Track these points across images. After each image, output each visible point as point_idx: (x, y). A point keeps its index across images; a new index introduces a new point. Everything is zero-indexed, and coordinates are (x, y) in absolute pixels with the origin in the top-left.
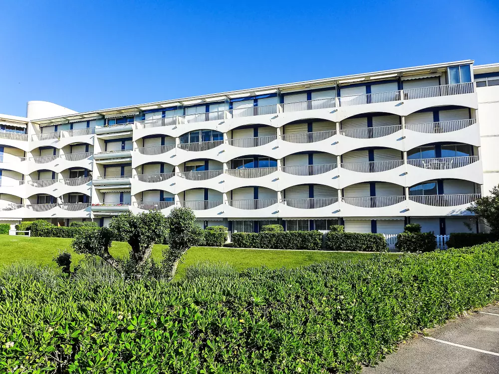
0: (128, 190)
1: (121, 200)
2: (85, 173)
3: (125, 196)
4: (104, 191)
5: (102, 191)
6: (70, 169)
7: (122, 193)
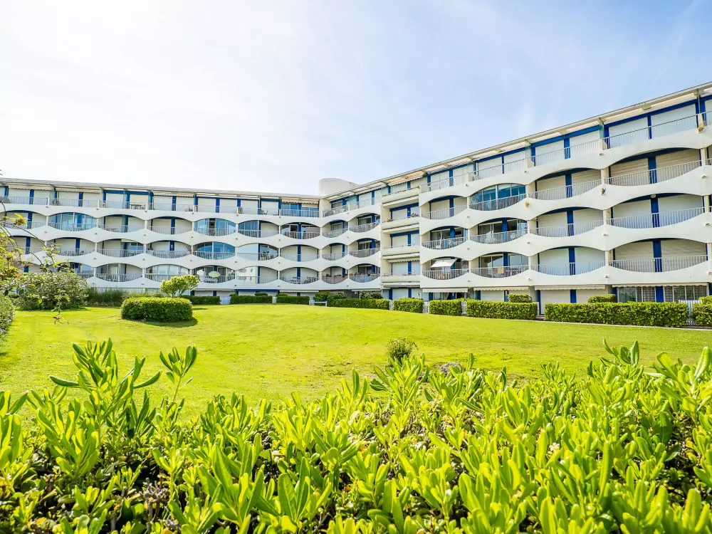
0: (416, 259)
1: (410, 269)
2: (373, 244)
3: (413, 266)
4: (392, 261)
5: (390, 261)
6: (359, 241)
7: (410, 262)
